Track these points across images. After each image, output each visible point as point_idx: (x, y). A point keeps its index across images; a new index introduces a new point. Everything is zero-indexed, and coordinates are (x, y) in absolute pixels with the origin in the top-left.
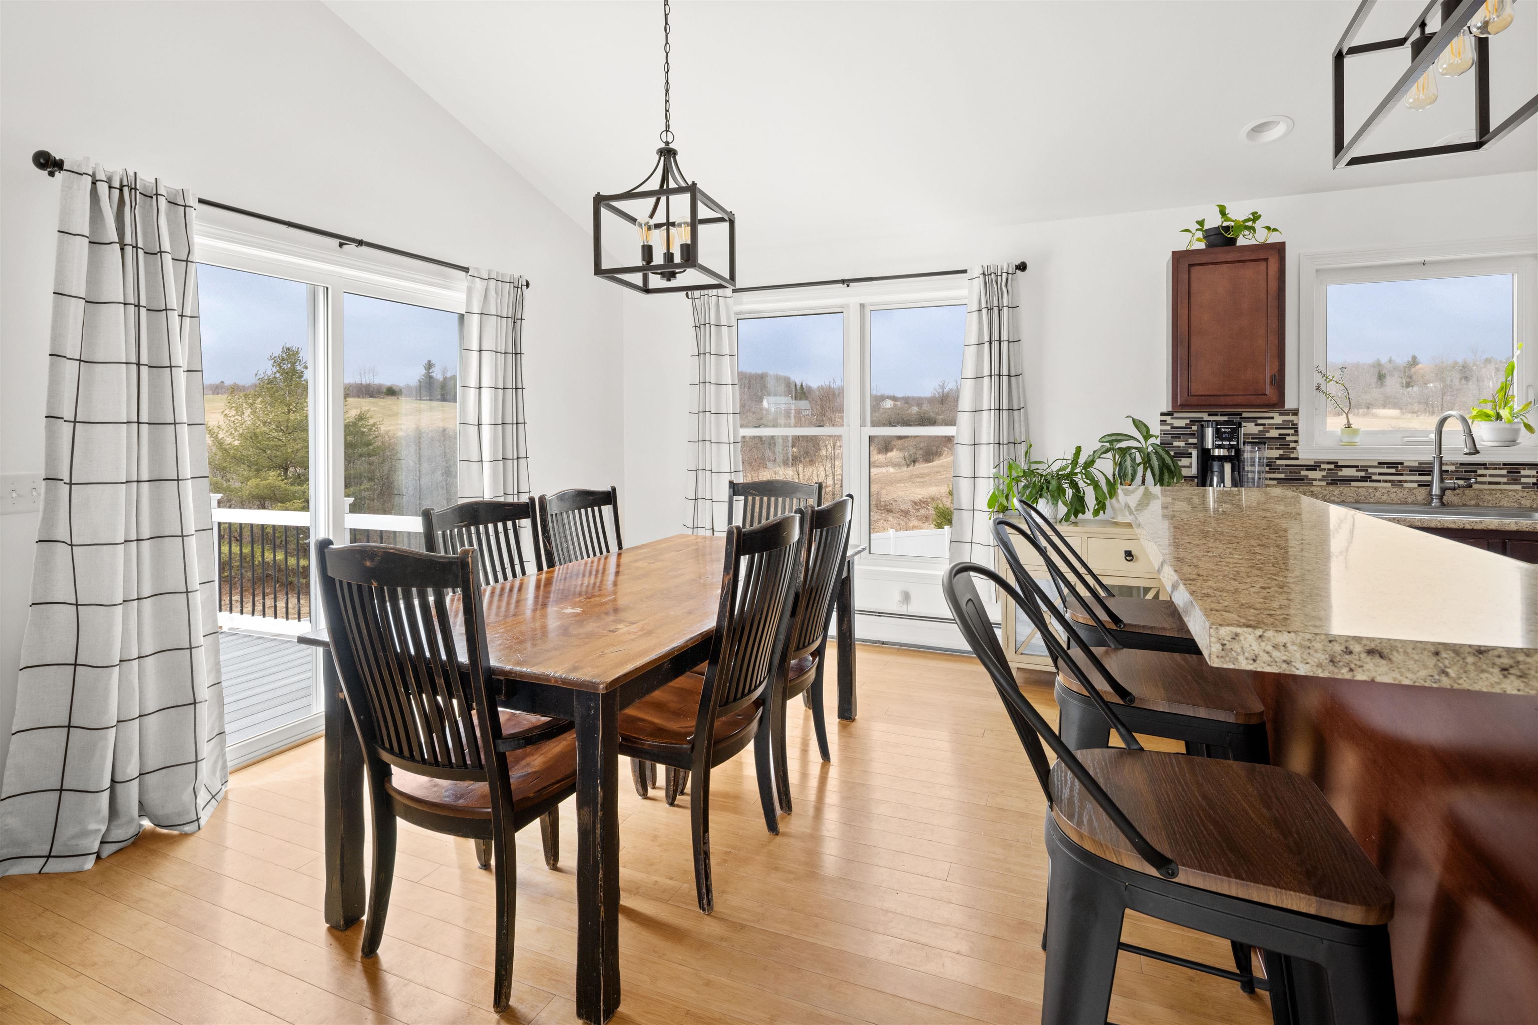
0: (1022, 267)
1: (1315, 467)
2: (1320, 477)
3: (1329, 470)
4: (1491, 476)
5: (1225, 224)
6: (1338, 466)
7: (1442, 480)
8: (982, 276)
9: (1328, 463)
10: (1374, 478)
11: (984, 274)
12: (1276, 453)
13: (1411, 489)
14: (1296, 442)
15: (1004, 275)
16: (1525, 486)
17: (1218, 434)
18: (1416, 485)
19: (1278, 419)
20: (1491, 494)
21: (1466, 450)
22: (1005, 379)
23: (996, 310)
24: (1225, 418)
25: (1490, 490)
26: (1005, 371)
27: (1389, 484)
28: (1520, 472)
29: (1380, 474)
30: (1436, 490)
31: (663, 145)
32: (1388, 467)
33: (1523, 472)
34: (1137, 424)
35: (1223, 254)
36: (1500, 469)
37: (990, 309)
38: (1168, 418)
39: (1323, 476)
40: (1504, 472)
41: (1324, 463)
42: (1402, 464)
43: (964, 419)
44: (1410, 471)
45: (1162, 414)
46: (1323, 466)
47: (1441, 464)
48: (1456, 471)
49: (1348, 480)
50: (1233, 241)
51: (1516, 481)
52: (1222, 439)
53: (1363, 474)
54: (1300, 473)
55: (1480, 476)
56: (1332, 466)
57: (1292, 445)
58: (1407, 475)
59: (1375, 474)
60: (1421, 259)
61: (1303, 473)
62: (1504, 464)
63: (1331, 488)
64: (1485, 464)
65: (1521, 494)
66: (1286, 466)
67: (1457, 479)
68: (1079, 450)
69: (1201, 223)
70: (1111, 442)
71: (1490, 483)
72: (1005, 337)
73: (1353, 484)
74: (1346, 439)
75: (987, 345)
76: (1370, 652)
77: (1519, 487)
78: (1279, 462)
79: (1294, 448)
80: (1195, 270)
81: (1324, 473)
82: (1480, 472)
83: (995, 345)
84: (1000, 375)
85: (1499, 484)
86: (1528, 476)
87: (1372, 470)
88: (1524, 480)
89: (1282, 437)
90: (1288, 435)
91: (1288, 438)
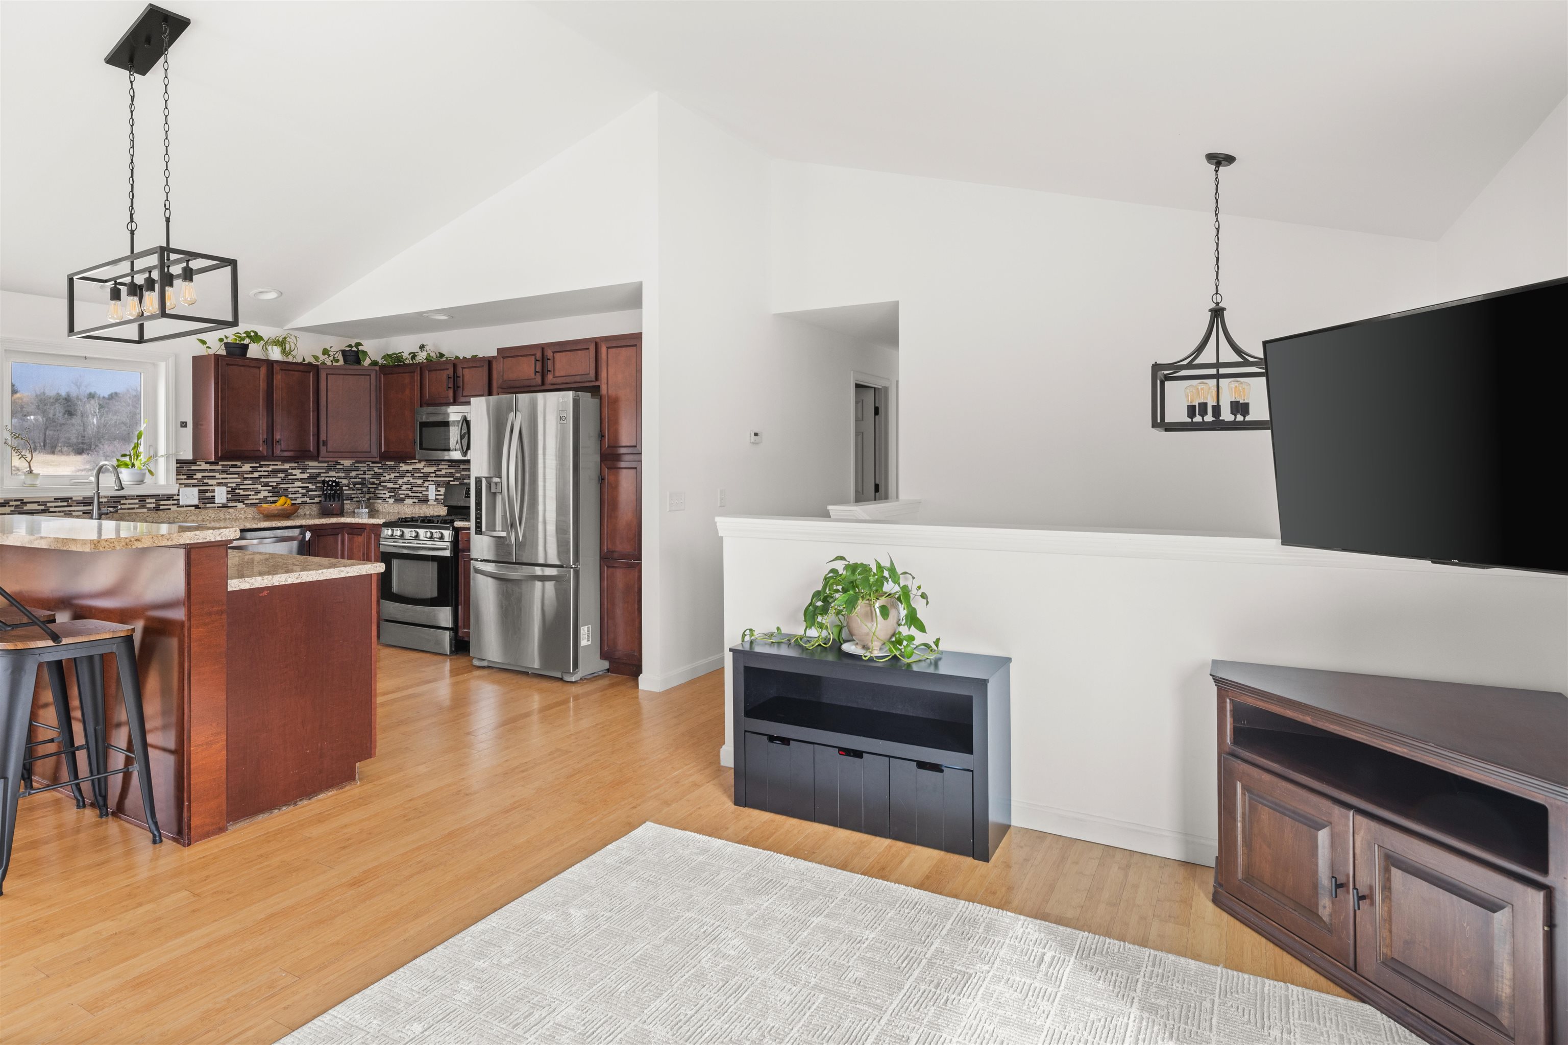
1: (5, 504)
2: (9, 512)
3: (16, 506)
4: (129, 504)
6: (23, 502)
7: (99, 508)
9: (16, 500)
10: (51, 510)
16: (149, 509)
18: (81, 513)
20: (129, 516)
21: (115, 488)
25: (128, 513)
27: (62, 514)
28: (145, 501)
29: (56, 507)
30: (95, 516)
32: (61, 502)
33: (148, 501)
36: (134, 499)
39: (11, 511)
40: (137, 501)
41: (12, 501)
42: (71, 498)
44: (77, 503)
46: (11, 503)
47: (99, 498)
48: (108, 502)
49: (32, 513)
51: (143, 506)
53: (43, 507)
55: (123, 504)
56: (19, 503)
58: (75, 506)
59: (52, 507)
62: (137, 496)
64: (125, 497)
65: (147, 514)
67: (108, 507)
71: (129, 509)
74: (29, 481)
76: (136, 540)
77: (146, 510)
81: (12, 508)
82: (122, 502)
85: (134, 508)
86: (151, 503)
87: (48, 505)
88: (148, 506)
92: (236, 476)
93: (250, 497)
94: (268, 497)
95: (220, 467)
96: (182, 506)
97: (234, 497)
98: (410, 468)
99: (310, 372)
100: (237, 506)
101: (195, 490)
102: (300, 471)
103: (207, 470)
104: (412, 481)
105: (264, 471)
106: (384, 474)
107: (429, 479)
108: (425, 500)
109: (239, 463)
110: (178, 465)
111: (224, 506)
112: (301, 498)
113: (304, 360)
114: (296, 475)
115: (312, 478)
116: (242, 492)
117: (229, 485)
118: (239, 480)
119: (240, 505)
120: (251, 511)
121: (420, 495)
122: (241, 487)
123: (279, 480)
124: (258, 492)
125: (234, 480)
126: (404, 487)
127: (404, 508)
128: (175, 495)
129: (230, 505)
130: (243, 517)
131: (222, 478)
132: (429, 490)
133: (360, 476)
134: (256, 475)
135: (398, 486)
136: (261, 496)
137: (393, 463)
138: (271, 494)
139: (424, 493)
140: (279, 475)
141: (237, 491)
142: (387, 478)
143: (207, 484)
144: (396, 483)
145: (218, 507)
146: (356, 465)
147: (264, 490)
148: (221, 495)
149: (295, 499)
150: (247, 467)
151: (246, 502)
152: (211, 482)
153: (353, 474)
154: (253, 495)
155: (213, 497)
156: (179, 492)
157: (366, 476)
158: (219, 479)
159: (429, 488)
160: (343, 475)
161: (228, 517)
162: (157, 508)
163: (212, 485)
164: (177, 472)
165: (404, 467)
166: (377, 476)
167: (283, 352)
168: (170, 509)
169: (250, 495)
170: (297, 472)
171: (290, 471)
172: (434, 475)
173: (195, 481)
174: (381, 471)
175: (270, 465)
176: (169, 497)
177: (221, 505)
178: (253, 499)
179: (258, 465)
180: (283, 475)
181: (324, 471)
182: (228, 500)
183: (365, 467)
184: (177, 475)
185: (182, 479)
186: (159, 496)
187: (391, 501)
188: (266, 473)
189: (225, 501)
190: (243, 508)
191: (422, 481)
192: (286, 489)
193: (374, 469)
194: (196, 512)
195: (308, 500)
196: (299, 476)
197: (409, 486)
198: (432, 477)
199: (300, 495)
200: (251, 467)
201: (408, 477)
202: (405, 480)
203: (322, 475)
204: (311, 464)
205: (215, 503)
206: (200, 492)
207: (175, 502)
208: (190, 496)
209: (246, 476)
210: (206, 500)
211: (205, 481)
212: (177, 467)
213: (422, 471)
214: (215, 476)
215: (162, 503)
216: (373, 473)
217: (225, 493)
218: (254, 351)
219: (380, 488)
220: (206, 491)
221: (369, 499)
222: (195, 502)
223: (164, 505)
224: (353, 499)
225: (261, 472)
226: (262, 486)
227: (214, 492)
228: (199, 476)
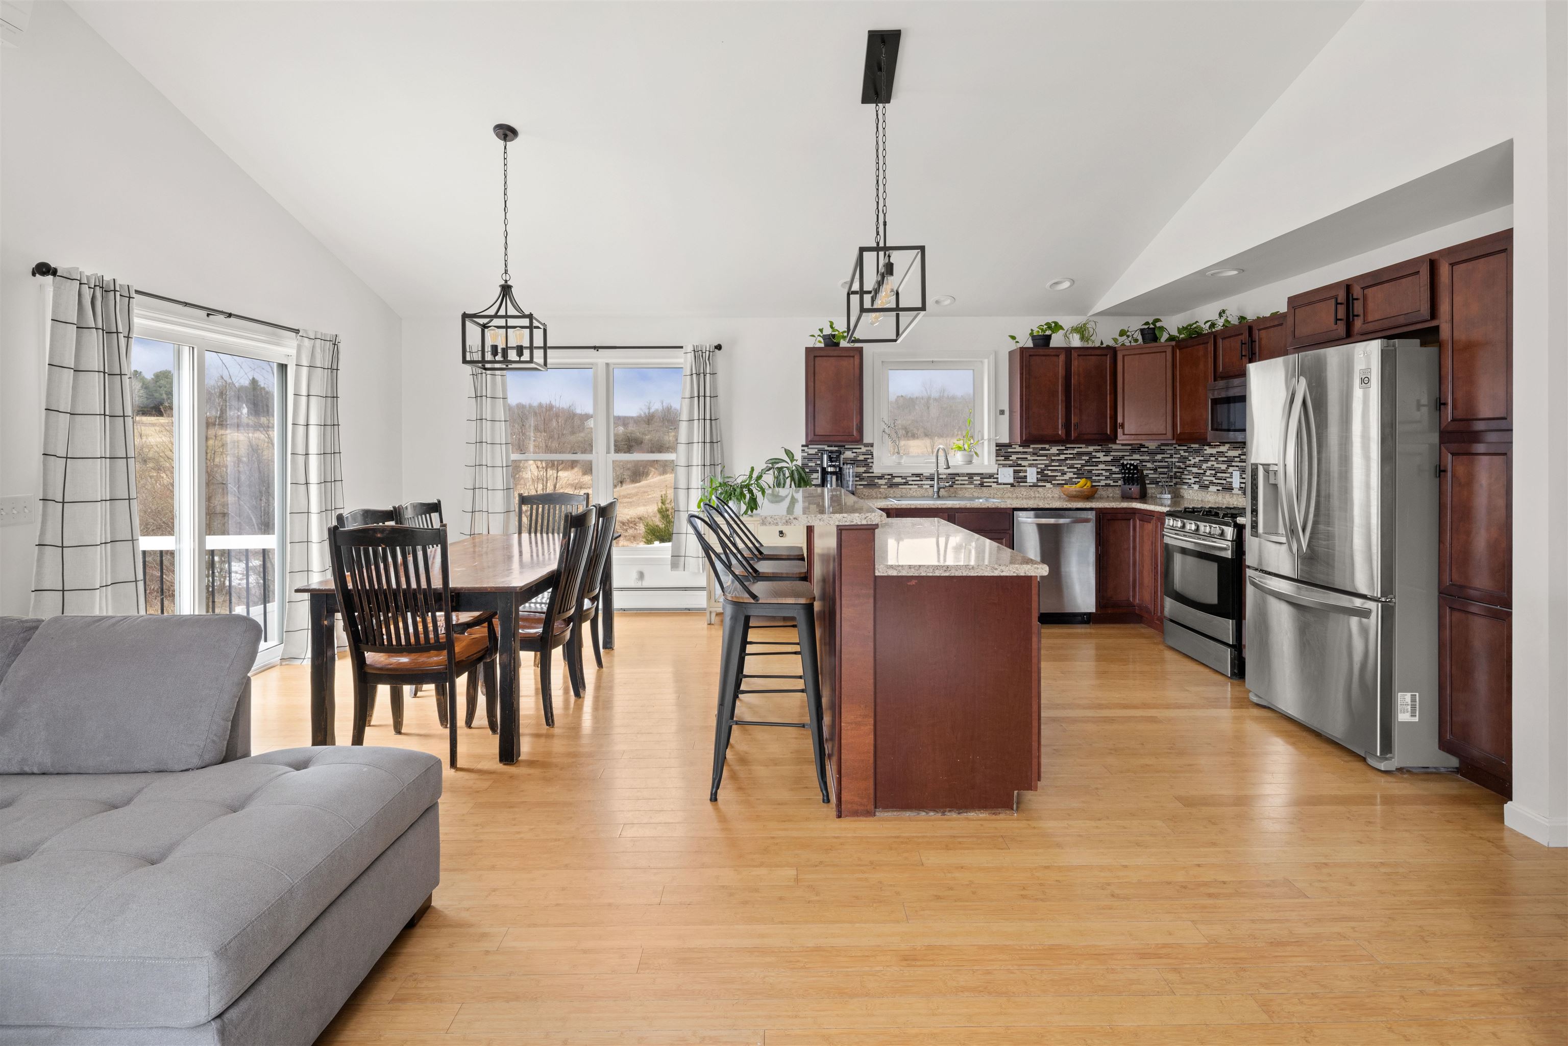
0: (719, 347)
1: (881, 477)
2: (885, 483)
3: (889, 479)
4: (961, 480)
5: (833, 333)
6: (893, 477)
7: (938, 483)
8: (693, 352)
9: (888, 475)
10: (910, 483)
11: (694, 351)
12: (862, 470)
13: (926, 489)
14: (872, 463)
15: (707, 352)
16: (976, 485)
17: (830, 459)
18: (928, 486)
19: (864, 449)
20: (959, 490)
21: (945, 467)
22: (708, 422)
23: (702, 375)
24: (836, 448)
25: (962, 488)
26: (708, 417)
27: (917, 486)
28: (973, 478)
29: (912, 481)
30: (936, 489)
31: (503, 283)
32: (915, 477)
33: (975, 478)
34: (788, 453)
35: (832, 351)
36: (965, 476)
37: (698, 374)
38: (805, 448)
40: (967, 478)
41: (886, 475)
42: (922, 474)
43: (682, 448)
45: (803, 446)
46: (886, 477)
47: (938, 474)
48: (945, 478)
49: (898, 485)
50: (837, 344)
51: (971, 483)
52: (832, 462)
53: (904, 481)
54: (874, 481)
55: (957, 480)
56: (890, 477)
57: (871, 465)
58: (923, 480)
59: (910, 481)
60: (932, 360)
61: (876, 481)
62: (967, 474)
63: (889, 489)
64: (958, 474)
65: (975, 490)
66: (867, 477)
67: (945, 482)
68: (753, 469)
69: (821, 330)
70: (772, 464)
71: (961, 484)
72: (708, 394)
73: (900, 486)
74: (897, 461)
75: (696, 399)
77: (973, 486)
78: (864, 475)
79: (872, 467)
80: (817, 359)
81: (886, 481)
82: (957, 478)
83: (702, 399)
84: (705, 419)
85: (964, 484)
86: (977, 480)
87: (908, 479)
88: (975, 482)
89: (866, 459)
90: (868, 458)
91: (869, 461)
92: (1045, 458)
93: (1057, 478)
94: (1073, 478)
95: (1031, 450)
96: (1001, 484)
97: (1044, 477)
98: (1214, 451)
99: (1107, 355)
100: (1046, 486)
101: (1011, 470)
102: (1104, 453)
103: (1021, 452)
104: (1216, 466)
105: (1070, 454)
106: (1190, 458)
107: (1234, 464)
108: (1228, 488)
109: (1047, 446)
110: (998, 448)
111: (1035, 485)
112: (1104, 480)
113: (1102, 343)
114: (1099, 458)
115: (1115, 460)
116: (1050, 473)
117: (1039, 466)
118: (1047, 462)
119: (1048, 485)
120: (1057, 492)
121: (1224, 482)
122: (1050, 468)
123: (1084, 462)
124: (1064, 474)
125: (1042, 462)
126: (1209, 472)
127: (1208, 496)
128: (995, 474)
129: (1039, 484)
130: (1051, 496)
131: (1033, 460)
132: (1233, 477)
133: (1166, 460)
134: (1062, 457)
135: (1202, 471)
136: (1066, 477)
137: (1197, 446)
138: (1076, 476)
139: (1228, 480)
140: (1083, 458)
141: (1046, 472)
142: (1192, 462)
143: (1020, 465)
144: (1200, 468)
145: (1030, 486)
146: (1162, 448)
147: (1070, 472)
148: (1032, 475)
149: (1099, 481)
150: (1054, 450)
151: (1053, 482)
152: (1024, 463)
153: (1159, 457)
154: (1060, 476)
155: (1025, 477)
156: (998, 472)
157: (1174, 460)
158: (1030, 460)
159: (1233, 474)
160: (1148, 458)
161: (1037, 495)
162: (982, 485)
163: (1025, 466)
164: (997, 454)
165: (1208, 450)
166: (1183, 459)
167: (1082, 338)
168: (991, 486)
169: (1057, 476)
170: (1100, 454)
171: (1094, 454)
172: (1238, 459)
173: (1011, 462)
174: (1188, 454)
175: (1075, 448)
176: (991, 476)
177: (1032, 484)
178: (1059, 480)
179: (1064, 448)
180: (1087, 458)
181: (1128, 454)
182: (1038, 480)
183: (1171, 449)
184: (997, 457)
185: (1000, 460)
186: (983, 474)
187: (1196, 487)
188: (1072, 456)
189: (1035, 480)
190: (1051, 488)
191: (1226, 466)
192: (1090, 471)
193: (1180, 451)
194: (1011, 490)
195: (1111, 483)
196: (1103, 459)
197: (1213, 472)
198: (1237, 462)
199: (1104, 478)
200: (1058, 450)
201: (1212, 461)
202: (1209, 464)
203: (1126, 458)
204: (1114, 447)
205: (1026, 482)
206: (1015, 472)
207: (995, 480)
208: (1006, 475)
209: (1053, 458)
210: (1020, 479)
211: (1019, 462)
212: (996, 450)
213: (1226, 455)
214: (1027, 458)
215: (985, 480)
216: (1179, 456)
217: (1036, 473)
218: (1057, 341)
219: (1186, 473)
220: (1019, 471)
221: (1175, 484)
222: (1011, 480)
223: (987, 482)
224: (1157, 483)
225: (1067, 454)
226: (1068, 468)
227: (1026, 472)
228: (1014, 457)
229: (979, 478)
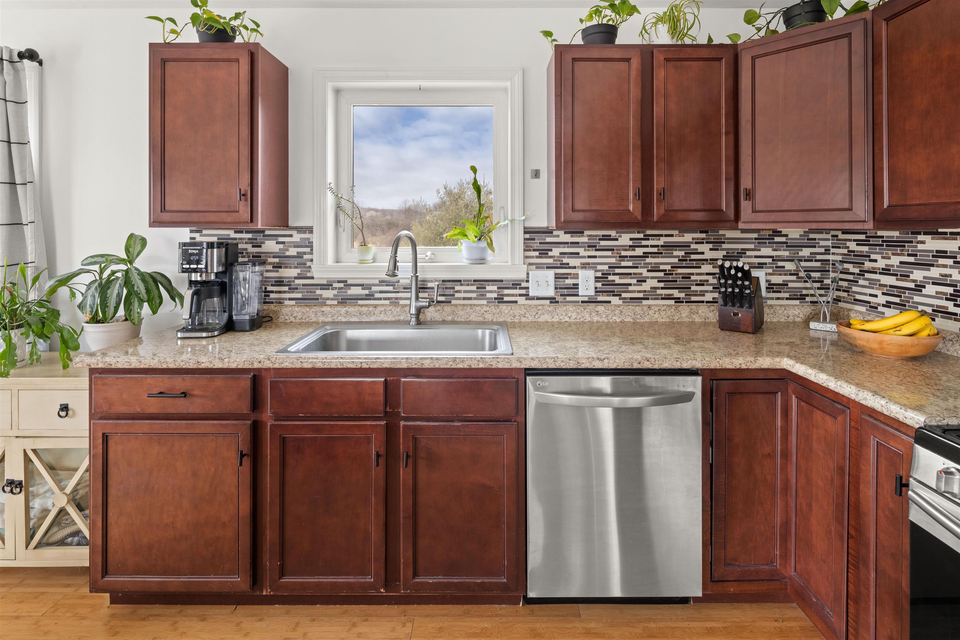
0: (28, 55)
1: (327, 286)
2: (332, 296)
3: (340, 288)
4: (465, 292)
7: (419, 298)
9: (339, 282)
10: (377, 295)
14: (312, 260)
16: (489, 300)
19: (297, 237)
20: (464, 309)
24: (250, 236)
25: (465, 305)
27: (387, 302)
28: (485, 288)
29: (381, 292)
30: (413, 309)
33: (488, 288)
36: (472, 285)
39: (334, 295)
40: (474, 288)
41: (335, 282)
46: (336, 285)
49: (356, 299)
51: (482, 296)
53: (367, 292)
54: (315, 292)
55: (457, 292)
56: (342, 285)
57: (309, 264)
59: (377, 292)
62: (475, 281)
63: (340, 307)
64: (460, 281)
65: (486, 308)
66: (303, 285)
71: (464, 299)
73: (360, 302)
74: (360, 257)
77: (485, 302)
78: (297, 282)
79: (310, 267)
81: (335, 292)
82: (457, 288)
85: (471, 299)
86: (491, 292)
87: (374, 289)
88: (488, 295)
89: (300, 255)
90: (305, 253)
91: (305, 257)
92: (609, 253)
93: (630, 288)
94: (658, 288)
95: (585, 239)
96: (533, 298)
97: (606, 285)
100: (609, 302)
101: (551, 274)
102: (711, 246)
103: (567, 243)
105: (652, 246)
106: (873, 257)
109: (613, 233)
110: (527, 236)
111: (591, 301)
112: (711, 292)
114: (703, 253)
116: (617, 279)
117: (599, 267)
118: (613, 260)
119: (615, 300)
122: (617, 271)
123: (676, 260)
124: (642, 281)
125: (605, 259)
128: (523, 281)
129: (600, 298)
130: (618, 320)
131: (589, 257)
133: (819, 257)
134: (639, 252)
136: (646, 286)
138: (662, 285)
140: (676, 253)
141: (611, 278)
142: (881, 264)
143: (566, 266)
145: (583, 302)
146: (812, 236)
147: (652, 278)
148: (586, 283)
149: (703, 293)
150: (625, 239)
151: (624, 295)
152: (573, 262)
153: (805, 252)
154: (635, 285)
155: (576, 286)
156: (528, 277)
157: (831, 257)
158: (584, 257)
160: (786, 253)
161: (595, 318)
162: (500, 300)
163: (575, 268)
164: (525, 246)
168: (516, 302)
169: (630, 285)
170: (705, 248)
171: (693, 246)
173: (551, 261)
174: (865, 249)
175: (662, 236)
176: (516, 285)
177: (586, 299)
178: (634, 292)
179: (641, 236)
180: (682, 253)
181: (752, 246)
182: (598, 291)
183: (828, 240)
184: (525, 250)
185: (532, 257)
186: (502, 281)
188: (655, 250)
189: (592, 292)
190: (619, 306)
192: (687, 277)
193: (848, 244)
194: (550, 309)
196: (709, 255)
199: (710, 288)
200: (631, 239)
203: (748, 253)
204: (729, 234)
205: (577, 295)
206: (558, 277)
207: (523, 292)
208: (543, 283)
209: (623, 253)
210: (565, 290)
211: (565, 260)
212: (525, 239)
214: (578, 254)
215: (506, 292)
216: (845, 251)
217: (593, 279)
219: (861, 282)
220: (565, 276)
221: (837, 300)
222: (551, 292)
223: (508, 295)
224: (802, 298)
225: (647, 246)
226: (648, 271)
227: (578, 278)
228: (556, 252)
229: (495, 288)
